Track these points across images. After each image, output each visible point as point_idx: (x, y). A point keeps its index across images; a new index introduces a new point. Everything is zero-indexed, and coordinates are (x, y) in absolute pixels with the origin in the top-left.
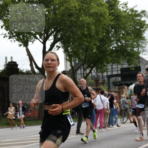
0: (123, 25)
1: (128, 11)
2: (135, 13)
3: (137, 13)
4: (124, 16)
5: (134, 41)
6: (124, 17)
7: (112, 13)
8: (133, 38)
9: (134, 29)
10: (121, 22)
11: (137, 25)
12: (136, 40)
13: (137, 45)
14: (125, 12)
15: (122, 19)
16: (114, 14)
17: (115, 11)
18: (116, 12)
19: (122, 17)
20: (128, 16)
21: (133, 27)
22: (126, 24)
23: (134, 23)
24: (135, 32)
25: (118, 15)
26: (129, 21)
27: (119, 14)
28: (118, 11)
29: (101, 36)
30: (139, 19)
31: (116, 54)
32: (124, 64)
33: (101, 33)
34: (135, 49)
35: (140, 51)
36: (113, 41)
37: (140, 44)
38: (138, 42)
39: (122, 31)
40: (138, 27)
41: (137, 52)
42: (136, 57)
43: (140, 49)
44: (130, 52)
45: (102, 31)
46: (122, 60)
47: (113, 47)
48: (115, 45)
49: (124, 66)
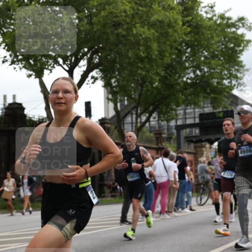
0: (205, 40)
1: (214, 18)
2: (228, 22)
3: (230, 21)
4: (208, 26)
5: (225, 68)
6: (207, 28)
7: (188, 22)
8: (223, 63)
9: (225, 48)
10: (203, 37)
11: (230, 41)
12: (227, 66)
13: (228, 75)
14: (211, 19)
15: (205, 31)
16: (192, 23)
17: (192, 19)
18: (194, 20)
19: (205, 29)
20: (216, 27)
21: (223, 44)
22: (210, 40)
23: (225, 38)
24: (226, 53)
25: (197, 24)
26: (216, 34)
27: (200, 23)
28: (199, 18)
29: (167, 60)
30: (234, 32)
31: (192, 89)
32: (206, 107)
33: (168, 55)
34: (226, 82)
35: (233, 85)
36: (188, 68)
37: (234, 73)
38: (230, 70)
39: (204, 52)
40: (232, 45)
41: (228, 86)
42: (226, 94)
43: (234, 82)
44: (216, 87)
45: (170, 51)
46: (202, 99)
47: (187, 78)
48: (192, 75)
49: (205, 109)
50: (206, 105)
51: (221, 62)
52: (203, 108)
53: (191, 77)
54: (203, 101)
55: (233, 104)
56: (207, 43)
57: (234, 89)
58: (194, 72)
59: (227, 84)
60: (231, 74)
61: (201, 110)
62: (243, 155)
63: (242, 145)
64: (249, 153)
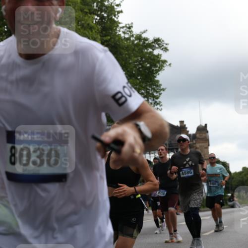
0: (123, 60)
1: (132, 39)
2: (144, 43)
3: (147, 42)
4: (126, 46)
5: (142, 87)
6: (125, 48)
7: (106, 41)
8: (140, 82)
9: (142, 67)
14: (129, 39)
15: (122, 51)
16: (110, 42)
17: (111, 38)
18: (112, 40)
19: (123, 49)
20: (133, 47)
23: (142, 58)
25: (116, 44)
26: (134, 54)
27: (118, 43)
28: (117, 38)
30: (151, 52)
37: (150, 92)
38: (147, 89)
40: (148, 65)
43: (150, 101)
51: (138, 82)
56: (125, 63)
62: (184, 176)
63: (184, 168)
64: (190, 175)
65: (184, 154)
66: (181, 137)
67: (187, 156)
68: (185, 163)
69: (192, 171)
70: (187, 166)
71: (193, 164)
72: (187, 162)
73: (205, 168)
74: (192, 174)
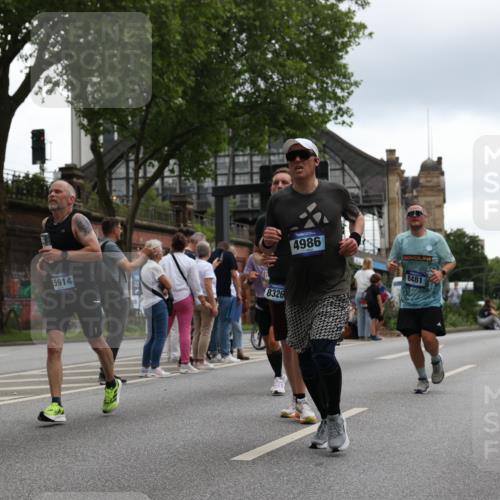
0: (276, 19)
5: (313, 76)
8: (309, 66)
10: (272, 10)
11: (324, 23)
12: (316, 74)
21: (310, 29)
22: (286, 18)
23: (314, 17)
24: (315, 47)
26: (298, 8)
29: (200, 55)
30: (333, 5)
31: (247, 116)
32: (274, 154)
33: (202, 45)
34: (314, 105)
35: (327, 112)
36: (239, 74)
37: (330, 89)
39: (273, 42)
40: (328, 33)
41: (318, 114)
42: (314, 131)
43: (329, 106)
44: (295, 115)
45: (206, 36)
46: (267, 138)
47: (240, 94)
48: (248, 88)
49: (272, 158)
50: (274, 150)
51: (305, 66)
52: (270, 154)
53: (247, 92)
54: (269, 142)
55: (327, 150)
56: (280, 25)
57: (329, 120)
58: (254, 83)
59: (316, 110)
60: (324, 90)
61: (265, 159)
62: (300, 251)
63: (302, 229)
64: (315, 249)
65: (304, 192)
66: (298, 144)
67: (310, 198)
68: (303, 216)
69: (322, 238)
70: (310, 224)
71: (326, 221)
72: (310, 216)
73: (358, 231)
74: (322, 247)
